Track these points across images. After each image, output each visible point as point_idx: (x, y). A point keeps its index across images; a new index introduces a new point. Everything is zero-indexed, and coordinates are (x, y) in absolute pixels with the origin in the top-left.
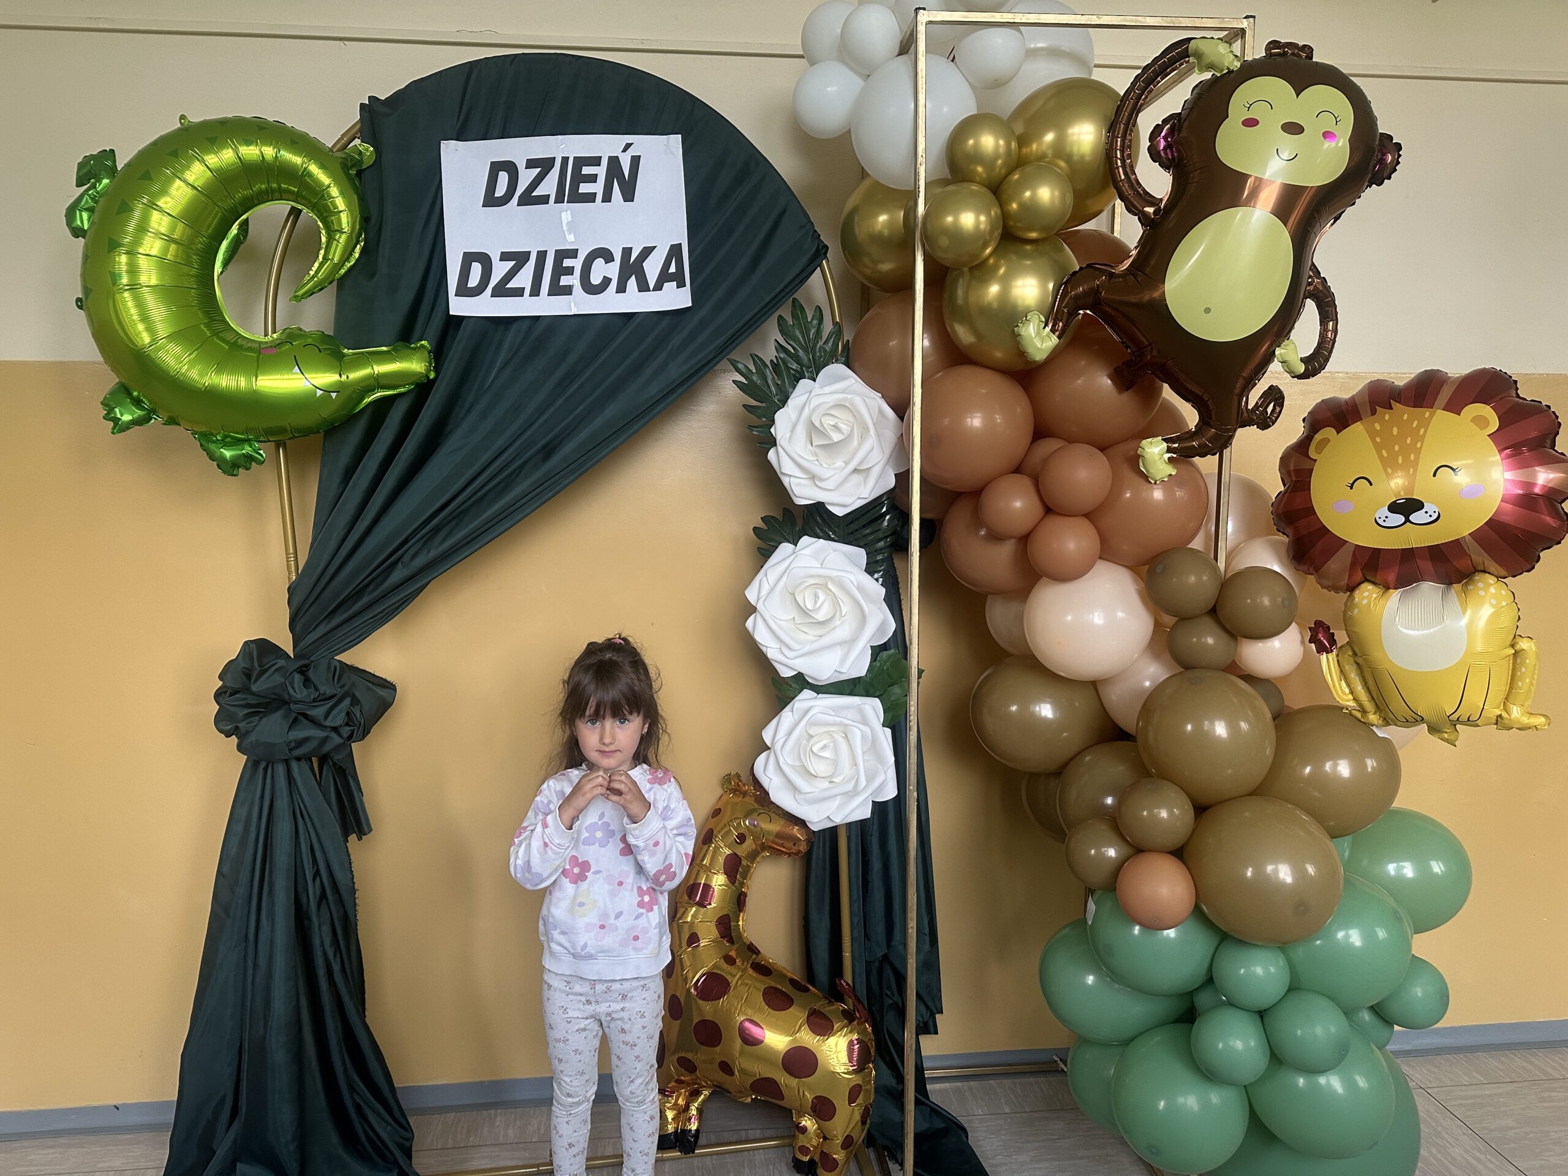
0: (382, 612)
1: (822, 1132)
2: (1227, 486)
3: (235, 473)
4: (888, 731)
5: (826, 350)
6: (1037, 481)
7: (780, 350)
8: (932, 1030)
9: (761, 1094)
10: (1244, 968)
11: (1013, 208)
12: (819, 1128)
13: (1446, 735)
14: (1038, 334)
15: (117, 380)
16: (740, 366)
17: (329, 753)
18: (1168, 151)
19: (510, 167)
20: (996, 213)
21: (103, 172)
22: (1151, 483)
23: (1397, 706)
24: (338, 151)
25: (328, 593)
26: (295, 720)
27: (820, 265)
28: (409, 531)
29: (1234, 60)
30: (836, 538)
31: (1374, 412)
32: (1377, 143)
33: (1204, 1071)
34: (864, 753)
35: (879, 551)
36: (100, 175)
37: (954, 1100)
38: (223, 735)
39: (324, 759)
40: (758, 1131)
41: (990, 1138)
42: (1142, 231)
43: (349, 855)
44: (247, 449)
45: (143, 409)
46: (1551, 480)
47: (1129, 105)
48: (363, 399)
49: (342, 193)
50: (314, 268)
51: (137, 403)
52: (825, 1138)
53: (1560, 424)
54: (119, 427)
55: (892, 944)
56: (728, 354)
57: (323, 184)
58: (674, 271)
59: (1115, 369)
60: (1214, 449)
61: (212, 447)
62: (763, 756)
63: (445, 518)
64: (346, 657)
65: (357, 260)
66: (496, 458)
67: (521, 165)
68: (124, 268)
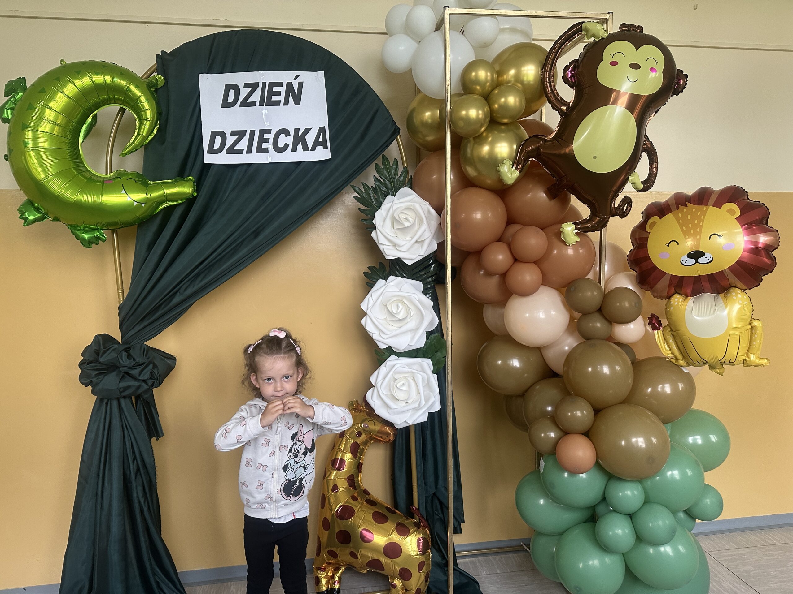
0: (169, 318)
1: (404, 587)
2: (604, 247)
3: (90, 246)
4: (435, 375)
5: (400, 181)
6: (510, 246)
7: (377, 181)
8: (459, 532)
9: (373, 568)
10: (621, 492)
11: (495, 107)
12: (403, 585)
13: (718, 370)
14: (509, 170)
15: (27, 198)
16: (357, 189)
17: (141, 394)
18: (573, 78)
19: (236, 88)
20: (487, 109)
21: (19, 89)
22: (567, 245)
23: (693, 355)
24: (145, 78)
25: (139, 310)
26: (123, 377)
27: (396, 138)
28: (184, 276)
29: (604, 33)
30: (407, 277)
31: (678, 208)
32: (676, 74)
33: (603, 547)
34: (423, 387)
35: (429, 283)
36: (17, 90)
37: (471, 567)
38: (84, 386)
39: (138, 398)
40: (370, 588)
41: (491, 587)
42: (560, 119)
43: (152, 448)
44: (97, 234)
45: (40, 213)
46: (766, 241)
47: (552, 56)
48: (159, 207)
49: (147, 100)
50: (133, 139)
51: (37, 210)
52: (406, 590)
53: (770, 213)
54: (27, 223)
55: (438, 487)
56: (350, 183)
57: (136, 96)
58: (321, 140)
59: (548, 188)
60: (598, 228)
61: (78, 232)
62: (371, 390)
63: (203, 269)
64: (150, 343)
65: (155, 135)
66: (229, 238)
67: (241, 87)
68: (30, 139)
